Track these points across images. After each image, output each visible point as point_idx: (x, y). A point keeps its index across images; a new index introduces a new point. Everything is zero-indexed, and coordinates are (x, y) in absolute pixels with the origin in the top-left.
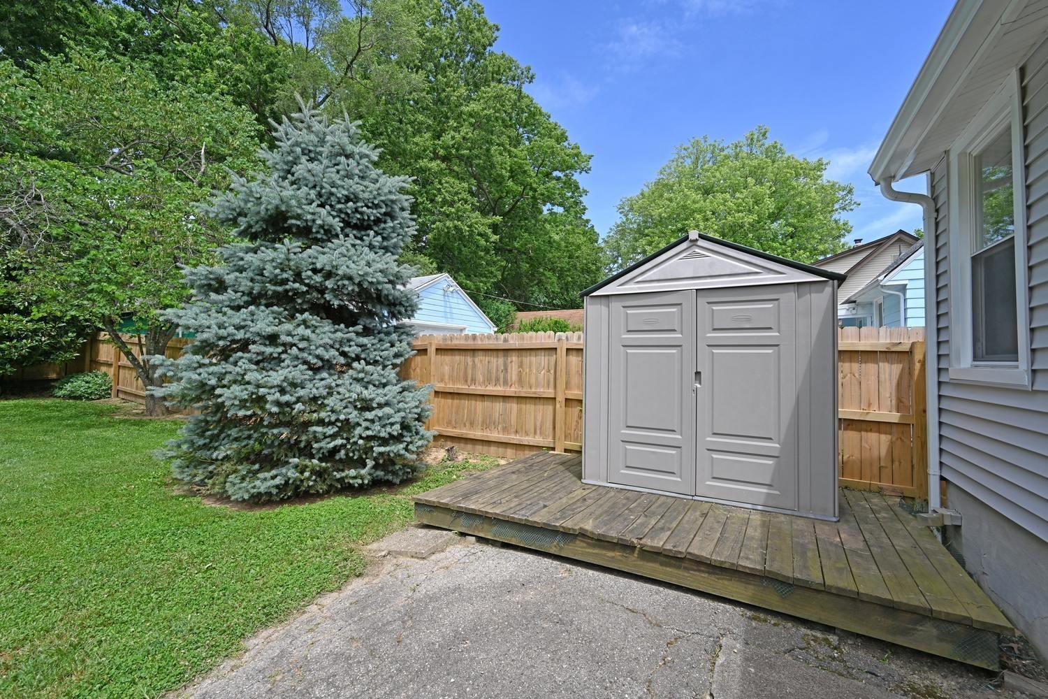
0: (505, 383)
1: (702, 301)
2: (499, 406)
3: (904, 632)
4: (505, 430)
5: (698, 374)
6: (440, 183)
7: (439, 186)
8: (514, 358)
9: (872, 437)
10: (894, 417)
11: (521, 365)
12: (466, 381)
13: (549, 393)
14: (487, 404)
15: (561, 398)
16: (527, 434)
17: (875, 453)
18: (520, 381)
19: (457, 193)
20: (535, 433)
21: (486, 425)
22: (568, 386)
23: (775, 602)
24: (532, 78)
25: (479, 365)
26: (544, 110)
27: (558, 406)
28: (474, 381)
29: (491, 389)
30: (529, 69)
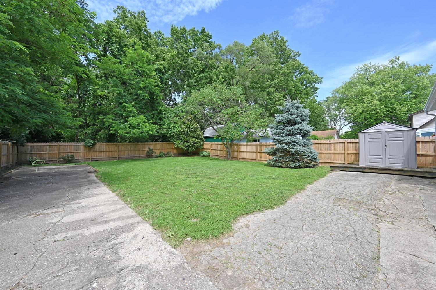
0: (330, 150)
1: (386, 133)
2: (328, 155)
3: (423, 175)
4: (330, 160)
5: (386, 146)
6: (274, 95)
7: (274, 96)
8: (333, 145)
9: (428, 158)
10: (433, 154)
11: (334, 146)
12: (319, 150)
13: (343, 152)
14: (325, 155)
15: (346, 152)
16: (336, 160)
17: (429, 162)
18: (334, 150)
19: (279, 97)
20: (339, 160)
21: (324, 159)
22: (348, 150)
23: (403, 173)
24: (300, 55)
25: (322, 146)
26: (302, 63)
27: (346, 154)
28: (321, 150)
29: (326, 151)
30: (298, 52)
